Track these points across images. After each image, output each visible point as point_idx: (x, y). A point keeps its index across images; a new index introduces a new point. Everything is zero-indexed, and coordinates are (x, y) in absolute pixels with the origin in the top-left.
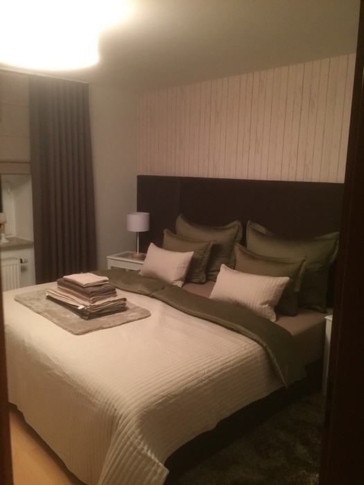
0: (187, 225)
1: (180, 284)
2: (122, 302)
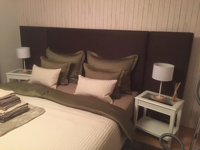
0: (53, 54)
1: (55, 87)
2: (26, 106)
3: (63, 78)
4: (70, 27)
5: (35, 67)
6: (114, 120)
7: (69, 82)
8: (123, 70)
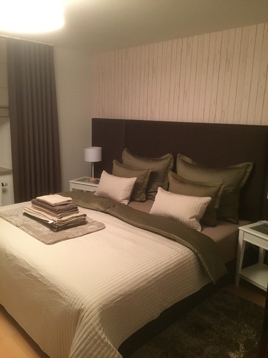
0: (131, 157)
1: (126, 202)
2: (83, 217)
3: (139, 192)
4: (157, 119)
5: (104, 174)
6: (191, 249)
7: (147, 199)
8: (223, 184)
